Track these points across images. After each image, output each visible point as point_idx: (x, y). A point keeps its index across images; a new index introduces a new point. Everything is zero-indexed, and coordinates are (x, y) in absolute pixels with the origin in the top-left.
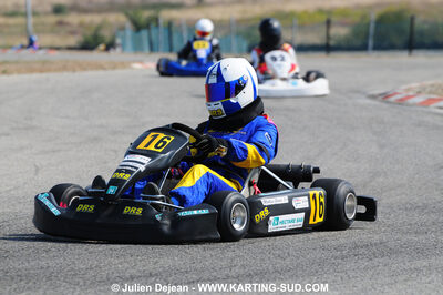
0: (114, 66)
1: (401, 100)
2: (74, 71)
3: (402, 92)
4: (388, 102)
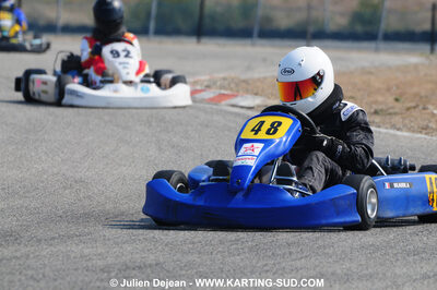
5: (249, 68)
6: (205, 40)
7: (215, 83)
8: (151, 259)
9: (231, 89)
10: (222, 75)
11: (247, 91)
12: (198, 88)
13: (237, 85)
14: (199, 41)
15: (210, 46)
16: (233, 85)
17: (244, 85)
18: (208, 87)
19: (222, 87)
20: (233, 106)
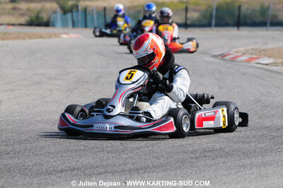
0: (50, 36)
1: (233, 58)
2: (24, 39)
3: (233, 53)
4: (224, 60)
5: (266, 43)
6: (241, 28)
7: (248, 51)
8: (217, 146)
9: (257, 55)
10: (251, 47)
11: (265, 55)
12: (239, 54)
13: (259, 52)
14: (238, 29)
15: (244, 32)
16: (257, 53)
17: (263, 52)
18: (244, 54)
19: (251, 54)
20: (258, 63)
